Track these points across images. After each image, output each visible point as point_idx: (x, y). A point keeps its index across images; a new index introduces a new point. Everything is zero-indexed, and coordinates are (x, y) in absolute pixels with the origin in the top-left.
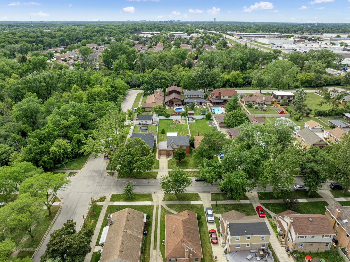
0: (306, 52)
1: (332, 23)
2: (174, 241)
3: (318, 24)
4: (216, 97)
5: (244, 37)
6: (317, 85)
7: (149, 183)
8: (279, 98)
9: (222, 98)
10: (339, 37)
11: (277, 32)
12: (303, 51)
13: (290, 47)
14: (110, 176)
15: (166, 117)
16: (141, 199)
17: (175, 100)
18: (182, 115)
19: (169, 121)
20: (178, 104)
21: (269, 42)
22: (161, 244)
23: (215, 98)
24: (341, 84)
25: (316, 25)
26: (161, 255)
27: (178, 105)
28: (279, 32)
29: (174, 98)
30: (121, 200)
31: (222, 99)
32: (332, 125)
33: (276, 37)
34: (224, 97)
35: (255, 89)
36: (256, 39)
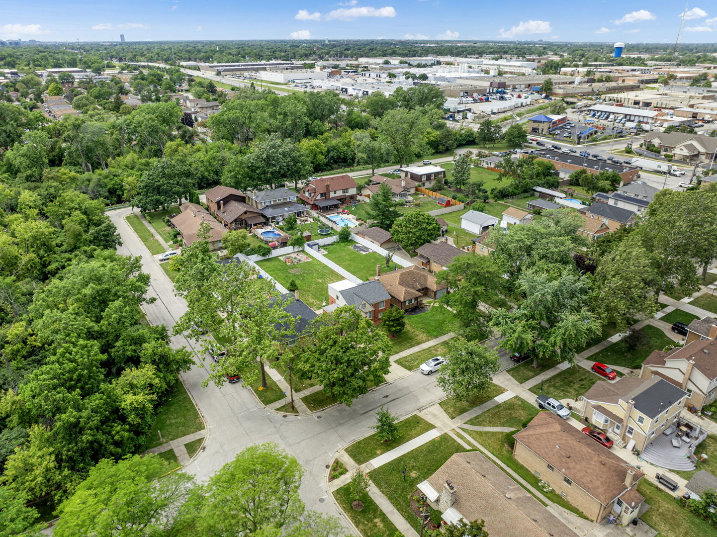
0: (367, 92)
1: (350, 39)
2: (589, 472)
3: (329, 41)
4: (322, 195)
5: (225, 70)
6: (447, 147)
7: (387, 396)
8: (424, 179)
9: (332, 195)
10: (387, 63)
11: (276, 58)
12: (361, 92)
13: (330, 85)
14: (291, 416)
15: (264, 255)
16: (413, 432)
17: (249, 215)
18: (293, 245)
19: (273, 263)
20: (259, 224)
21: (285, 79)
22: (545, 494)
23: (319, 197)
24: (476, 141)
25: (327, 42)
26: (567, 511)
27: (258, 226)
28: (280, 58)
29: (245, 213)
30: (378, 452)
31: (333, 198)
32: (536, 208)
33: (287, 69)
34: (335, 192)
35: (357, 171)
36: (253, 74)
